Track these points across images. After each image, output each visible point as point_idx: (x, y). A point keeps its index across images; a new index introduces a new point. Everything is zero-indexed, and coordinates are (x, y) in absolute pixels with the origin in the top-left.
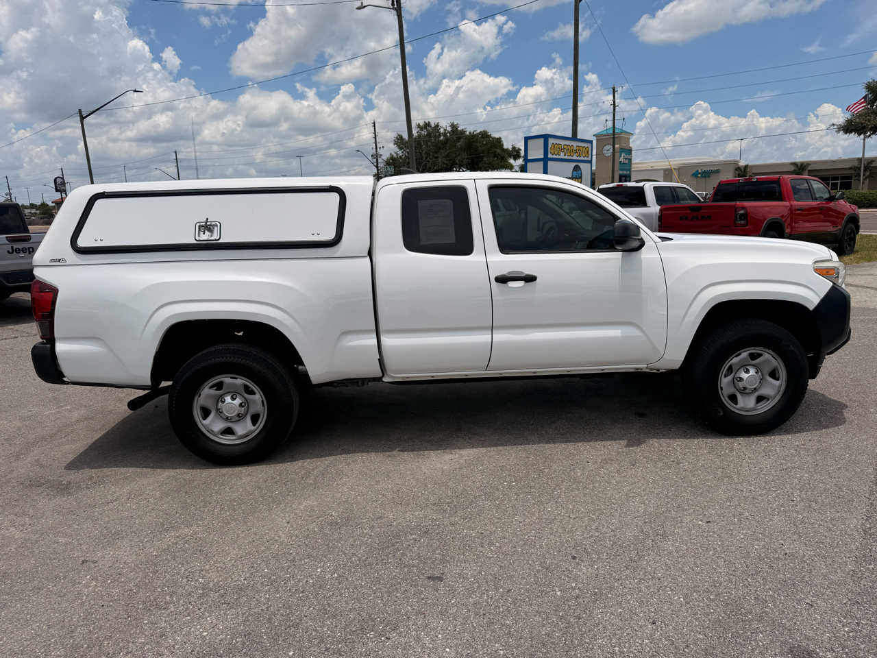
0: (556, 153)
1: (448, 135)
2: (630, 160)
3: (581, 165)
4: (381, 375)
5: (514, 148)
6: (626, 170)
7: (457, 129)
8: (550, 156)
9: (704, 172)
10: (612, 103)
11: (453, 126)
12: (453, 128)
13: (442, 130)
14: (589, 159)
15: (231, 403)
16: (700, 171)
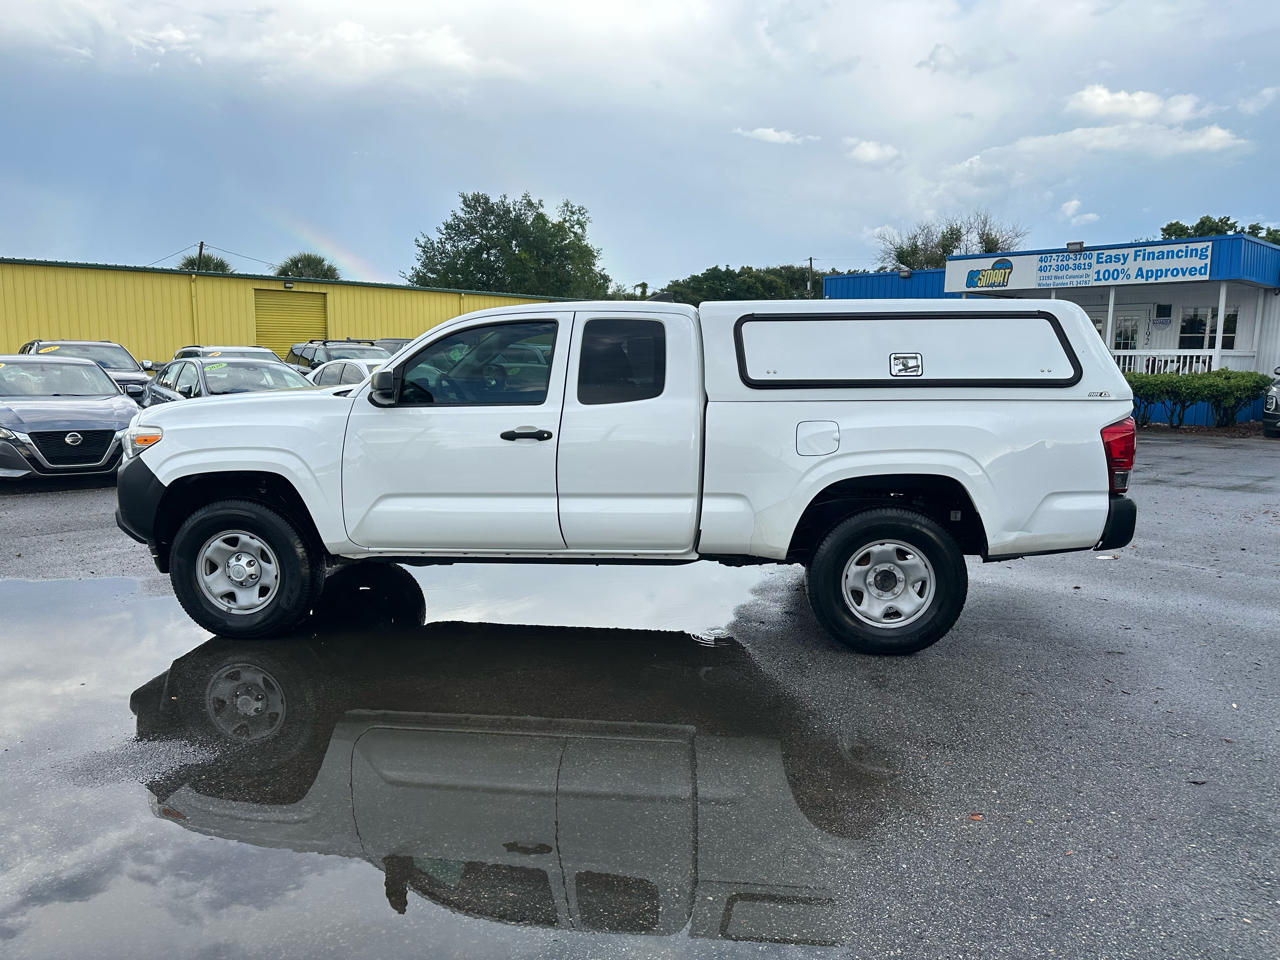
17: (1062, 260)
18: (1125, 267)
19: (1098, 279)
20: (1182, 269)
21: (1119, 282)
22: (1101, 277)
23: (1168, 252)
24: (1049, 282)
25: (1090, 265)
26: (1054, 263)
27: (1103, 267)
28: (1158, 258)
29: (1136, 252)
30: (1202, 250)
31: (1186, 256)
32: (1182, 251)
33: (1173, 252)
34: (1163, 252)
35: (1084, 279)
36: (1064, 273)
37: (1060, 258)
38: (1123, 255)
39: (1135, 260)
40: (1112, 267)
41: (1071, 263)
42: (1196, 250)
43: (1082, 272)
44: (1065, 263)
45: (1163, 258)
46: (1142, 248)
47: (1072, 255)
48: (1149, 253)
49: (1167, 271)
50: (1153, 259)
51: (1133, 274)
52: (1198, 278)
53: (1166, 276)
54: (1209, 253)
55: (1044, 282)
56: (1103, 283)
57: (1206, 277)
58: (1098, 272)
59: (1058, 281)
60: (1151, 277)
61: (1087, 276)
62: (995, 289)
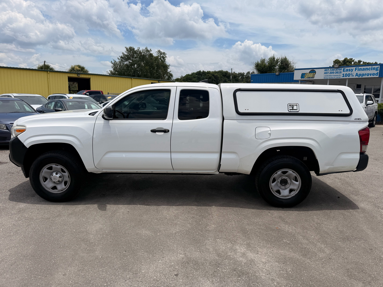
17: (332, 71)
18: (352, 73)
19: (343, 76)
20: (370, 74)
21: (350, 77)
22: (344, 76)
23: (366, 68)
24: (327, 77)
25: (341, 72)
26: (329, 71)
27: (345, 73)
28: (363, 70)
29: (356, 68)
30: (376, 68)
31: (372, 70)
32: (370, 68)
33: (367, 68)
34: (364, 69)
35: (339, 76)
36: (333, 74)
37: (331, 70)
38: (352, 69)
39: (355, 71)
40: (348, 73)
41: (335, 71)
42: (375, 68)
43: (338, 74)
44: (333, 71)
45: (364, 70)
46: (358, 67)
47: (335, 69)
48: (360, 69)
49: (365, 74)
50: (361, 70)
51: (355, 75)
52: (375, 76)
53: (365, 76)
54: (379, 69)
55: (326, 77)
56: (345, 78)
57: (378, 76)
58: (343, 74)
59: (330, 77)
60: (360, 76)
61: (340, 75)
62: (310, 79)
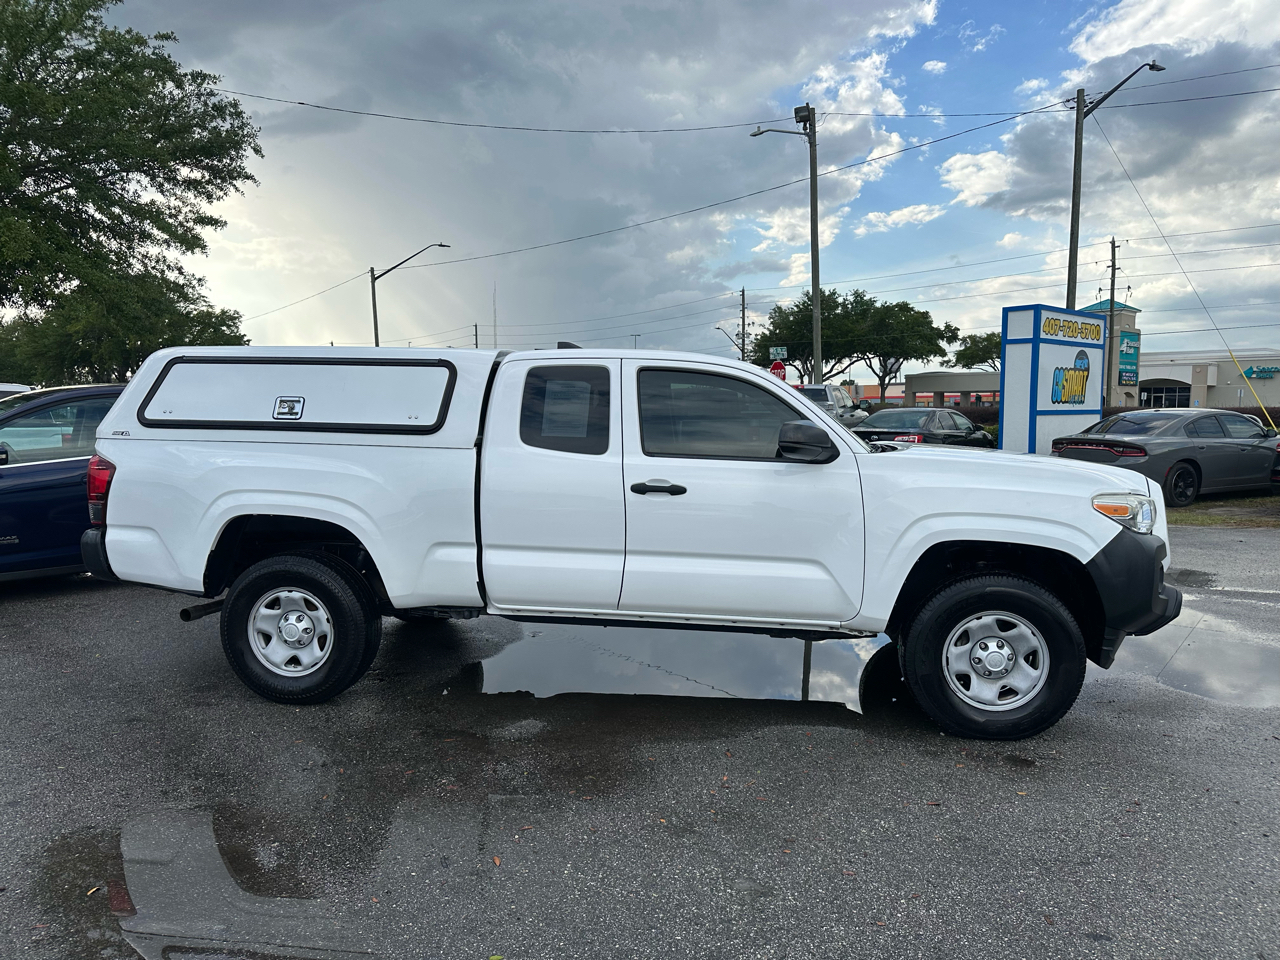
0: (1052, 332)
1: (850, 306)
2: (1137, 349)
3: (1086, 350)
4: (482, 605)
5: (948, 326)
6: (1131, 364)
7: (862, 298)
8: (1043, 335)
9: (1263, 371)
10: (1110, 264)
11: (857, 294)
12: (856, 297)
13: (840, 300)
14: (1101, 342)
15: (296, 625)
16: (1255, 369)
